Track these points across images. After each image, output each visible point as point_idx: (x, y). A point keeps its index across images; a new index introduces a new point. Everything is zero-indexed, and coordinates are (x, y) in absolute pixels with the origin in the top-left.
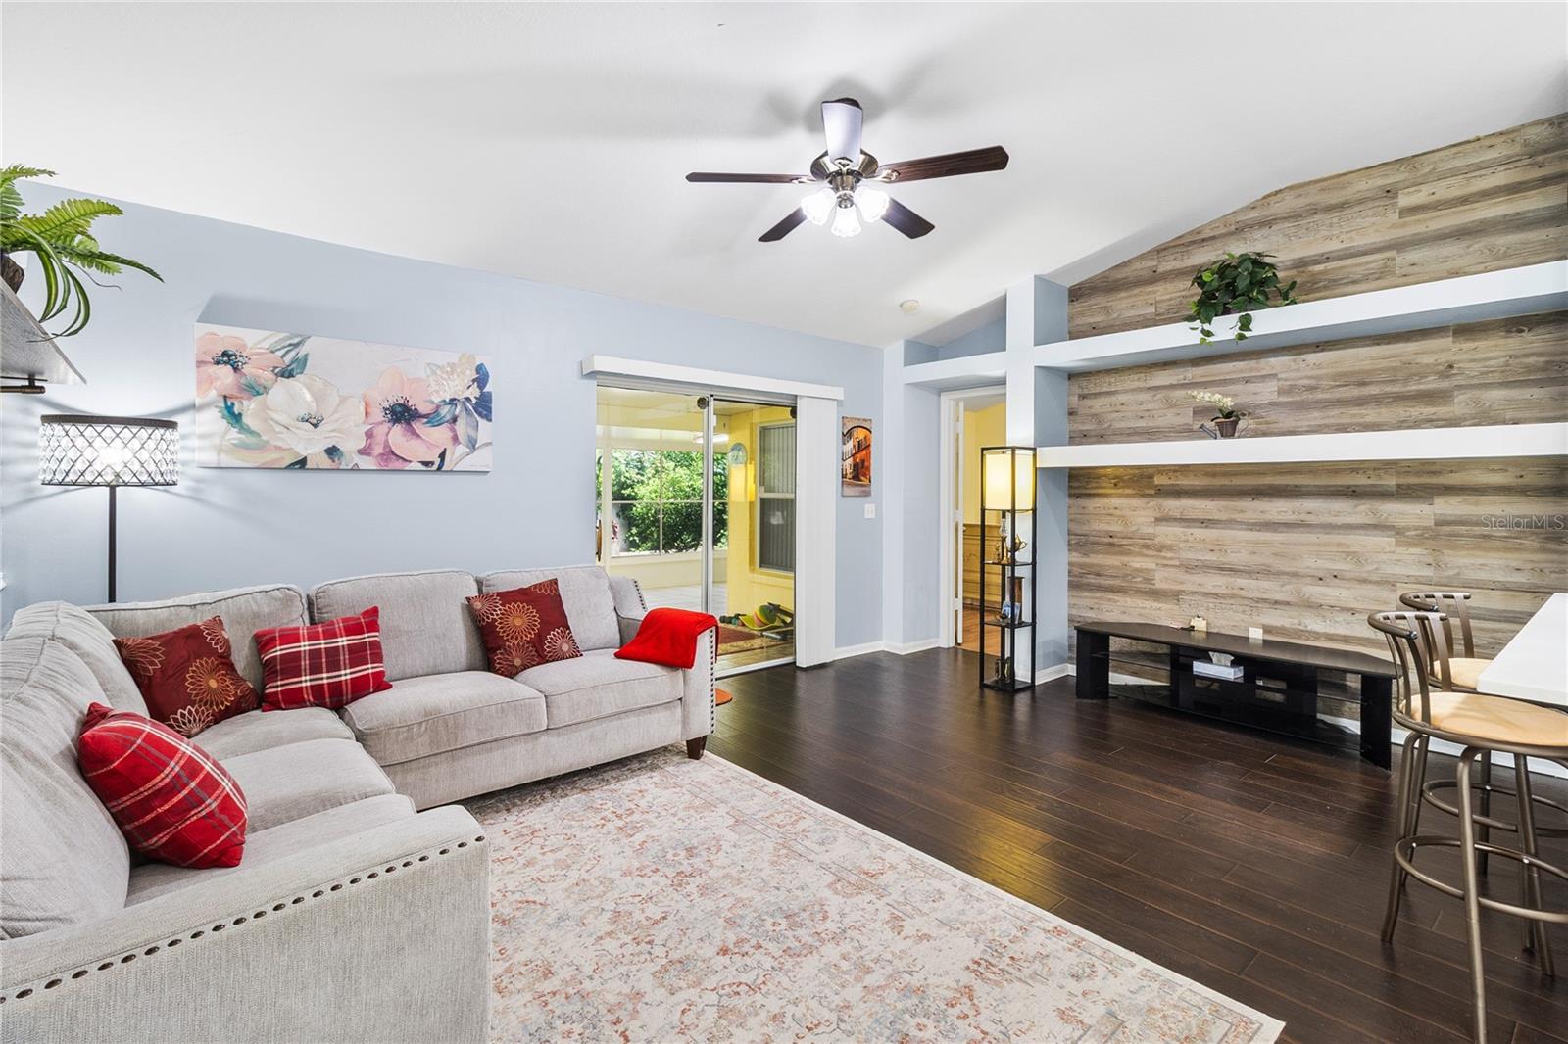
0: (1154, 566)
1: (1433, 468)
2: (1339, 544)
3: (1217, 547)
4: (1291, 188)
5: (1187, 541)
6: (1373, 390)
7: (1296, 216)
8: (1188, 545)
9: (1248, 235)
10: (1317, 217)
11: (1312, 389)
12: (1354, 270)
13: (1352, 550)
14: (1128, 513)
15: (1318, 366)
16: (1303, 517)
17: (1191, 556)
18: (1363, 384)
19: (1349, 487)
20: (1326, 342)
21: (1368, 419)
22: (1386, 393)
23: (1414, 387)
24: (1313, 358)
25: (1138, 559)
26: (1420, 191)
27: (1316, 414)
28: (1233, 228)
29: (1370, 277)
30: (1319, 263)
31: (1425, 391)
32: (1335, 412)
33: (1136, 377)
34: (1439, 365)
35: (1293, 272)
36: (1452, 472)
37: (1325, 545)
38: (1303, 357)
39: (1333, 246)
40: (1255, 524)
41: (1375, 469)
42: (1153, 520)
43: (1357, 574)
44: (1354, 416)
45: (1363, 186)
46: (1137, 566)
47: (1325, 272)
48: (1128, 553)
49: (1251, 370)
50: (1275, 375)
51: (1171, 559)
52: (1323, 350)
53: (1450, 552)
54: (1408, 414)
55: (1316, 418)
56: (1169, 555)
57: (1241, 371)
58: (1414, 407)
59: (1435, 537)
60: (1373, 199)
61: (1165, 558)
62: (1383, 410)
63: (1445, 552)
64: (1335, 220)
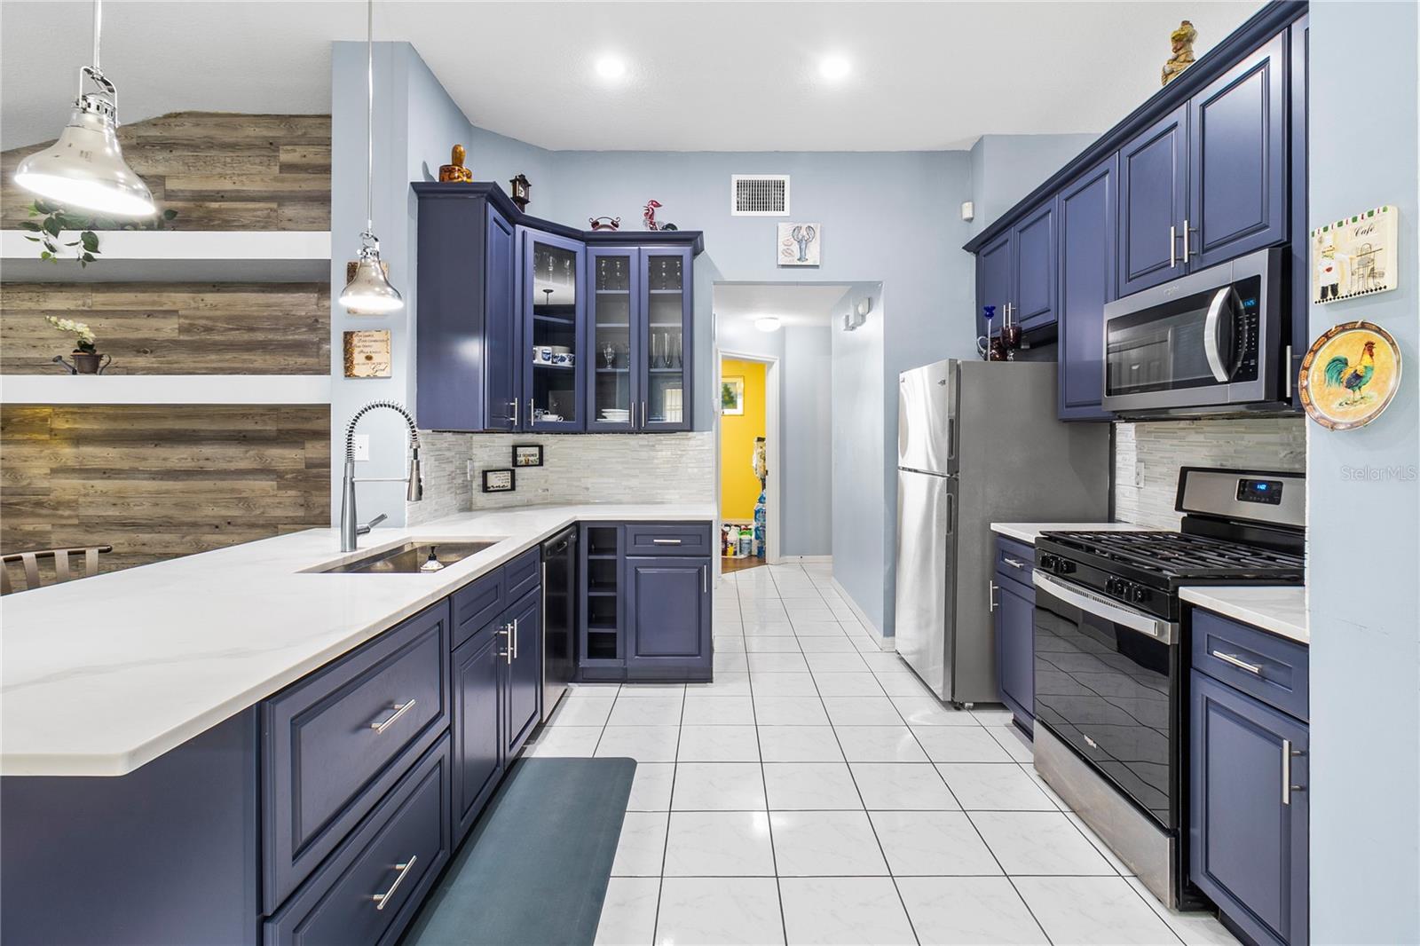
0: (48, 528)
1: (305, 415)
2: (233, 490)
3: (120, 499)
4: (190, 114)
5: (85, 495)
6: (260, 336)
7: (191, 145)
8: (90, 500)
9: (150, 154)
10: (213, 153)
11: (208, 330)
12: (244, 214)
13: (244, 495)
14: (17, 464)
15: (214, 307)
16: (202, 463)
17: (91, 512)
18: (251, 329)
19: (240, 432)
20: (222, 283)
21: (257, 365)
22: (271, 340)
23: (291, 337)
24: (211, 298)
25: (30, 520)
26: (295, 151)
27: (213, 357)
28: (134, 141)
29: (258, 224)
30: (216, 201)
31: (300, 341)
32: (229, 356)
33: (27, 296)
34: (309, 318)
35: (191, 205)
36: (318, 418)
37: (221, 491)
38: (201, 295)
39: (227, 185)
40: (157, 473)
41: (262, 415)
42: (49, 472)
43: (248, 519)
44: (244, 361)
45: (253, 132)
46: (29, 528)
47: (219, 211)
48: (20, 514)
49: (154, 303)
50: (176, 312)
51: (70, 517)
52: (218, 291)
53: (317, 493)
54: (286, 363)
55: (212, 361)
56: (67, 513)
57: (143, 304)
58: (291, 356)
59: (306, 479)
60: (260, 148)
61: (62, 517)
62: (268, 357)
63: (313, 492)
64: (228, 160)
